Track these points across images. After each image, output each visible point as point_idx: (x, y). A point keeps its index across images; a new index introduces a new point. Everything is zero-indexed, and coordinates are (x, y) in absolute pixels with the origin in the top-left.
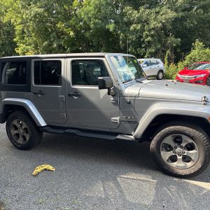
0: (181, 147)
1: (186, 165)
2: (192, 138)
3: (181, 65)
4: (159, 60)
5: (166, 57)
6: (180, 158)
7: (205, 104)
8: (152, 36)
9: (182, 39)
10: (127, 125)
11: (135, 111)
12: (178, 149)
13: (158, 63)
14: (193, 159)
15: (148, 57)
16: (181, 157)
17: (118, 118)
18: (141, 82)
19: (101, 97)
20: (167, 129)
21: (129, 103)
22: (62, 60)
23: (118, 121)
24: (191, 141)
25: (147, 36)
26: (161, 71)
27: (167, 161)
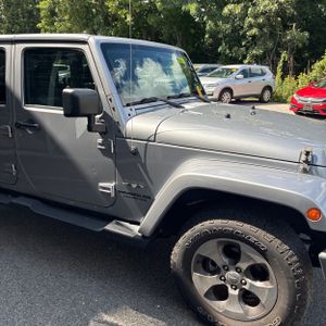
0: (238, 270)
1: (246, 313)
2: (263, 253)
3: (304, 80)
4: (266, 69)
5: (280, 64)
6: (233, 292)
7: (305, 171)
8: (260, 27)
9: (311, 34)
10: (131, 202)
11: (147, 172)
12: (232, 274)
13: (263, 74)
14: (263, 301)
15: (249, 63)
16: (236, 292)
17: (111, 185)
18: (178, 106)
19: (78, 136)
20: (207, 223)
21: (136, 153)
22: (7, 47)
23: (112, 192)
24: (260, 260)
25: (251, 27)
26: (269, 88)
27: (206, 295)
